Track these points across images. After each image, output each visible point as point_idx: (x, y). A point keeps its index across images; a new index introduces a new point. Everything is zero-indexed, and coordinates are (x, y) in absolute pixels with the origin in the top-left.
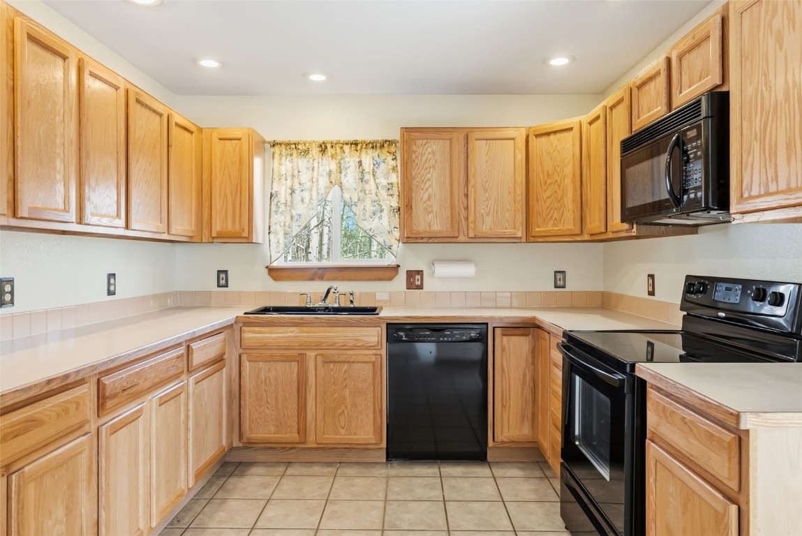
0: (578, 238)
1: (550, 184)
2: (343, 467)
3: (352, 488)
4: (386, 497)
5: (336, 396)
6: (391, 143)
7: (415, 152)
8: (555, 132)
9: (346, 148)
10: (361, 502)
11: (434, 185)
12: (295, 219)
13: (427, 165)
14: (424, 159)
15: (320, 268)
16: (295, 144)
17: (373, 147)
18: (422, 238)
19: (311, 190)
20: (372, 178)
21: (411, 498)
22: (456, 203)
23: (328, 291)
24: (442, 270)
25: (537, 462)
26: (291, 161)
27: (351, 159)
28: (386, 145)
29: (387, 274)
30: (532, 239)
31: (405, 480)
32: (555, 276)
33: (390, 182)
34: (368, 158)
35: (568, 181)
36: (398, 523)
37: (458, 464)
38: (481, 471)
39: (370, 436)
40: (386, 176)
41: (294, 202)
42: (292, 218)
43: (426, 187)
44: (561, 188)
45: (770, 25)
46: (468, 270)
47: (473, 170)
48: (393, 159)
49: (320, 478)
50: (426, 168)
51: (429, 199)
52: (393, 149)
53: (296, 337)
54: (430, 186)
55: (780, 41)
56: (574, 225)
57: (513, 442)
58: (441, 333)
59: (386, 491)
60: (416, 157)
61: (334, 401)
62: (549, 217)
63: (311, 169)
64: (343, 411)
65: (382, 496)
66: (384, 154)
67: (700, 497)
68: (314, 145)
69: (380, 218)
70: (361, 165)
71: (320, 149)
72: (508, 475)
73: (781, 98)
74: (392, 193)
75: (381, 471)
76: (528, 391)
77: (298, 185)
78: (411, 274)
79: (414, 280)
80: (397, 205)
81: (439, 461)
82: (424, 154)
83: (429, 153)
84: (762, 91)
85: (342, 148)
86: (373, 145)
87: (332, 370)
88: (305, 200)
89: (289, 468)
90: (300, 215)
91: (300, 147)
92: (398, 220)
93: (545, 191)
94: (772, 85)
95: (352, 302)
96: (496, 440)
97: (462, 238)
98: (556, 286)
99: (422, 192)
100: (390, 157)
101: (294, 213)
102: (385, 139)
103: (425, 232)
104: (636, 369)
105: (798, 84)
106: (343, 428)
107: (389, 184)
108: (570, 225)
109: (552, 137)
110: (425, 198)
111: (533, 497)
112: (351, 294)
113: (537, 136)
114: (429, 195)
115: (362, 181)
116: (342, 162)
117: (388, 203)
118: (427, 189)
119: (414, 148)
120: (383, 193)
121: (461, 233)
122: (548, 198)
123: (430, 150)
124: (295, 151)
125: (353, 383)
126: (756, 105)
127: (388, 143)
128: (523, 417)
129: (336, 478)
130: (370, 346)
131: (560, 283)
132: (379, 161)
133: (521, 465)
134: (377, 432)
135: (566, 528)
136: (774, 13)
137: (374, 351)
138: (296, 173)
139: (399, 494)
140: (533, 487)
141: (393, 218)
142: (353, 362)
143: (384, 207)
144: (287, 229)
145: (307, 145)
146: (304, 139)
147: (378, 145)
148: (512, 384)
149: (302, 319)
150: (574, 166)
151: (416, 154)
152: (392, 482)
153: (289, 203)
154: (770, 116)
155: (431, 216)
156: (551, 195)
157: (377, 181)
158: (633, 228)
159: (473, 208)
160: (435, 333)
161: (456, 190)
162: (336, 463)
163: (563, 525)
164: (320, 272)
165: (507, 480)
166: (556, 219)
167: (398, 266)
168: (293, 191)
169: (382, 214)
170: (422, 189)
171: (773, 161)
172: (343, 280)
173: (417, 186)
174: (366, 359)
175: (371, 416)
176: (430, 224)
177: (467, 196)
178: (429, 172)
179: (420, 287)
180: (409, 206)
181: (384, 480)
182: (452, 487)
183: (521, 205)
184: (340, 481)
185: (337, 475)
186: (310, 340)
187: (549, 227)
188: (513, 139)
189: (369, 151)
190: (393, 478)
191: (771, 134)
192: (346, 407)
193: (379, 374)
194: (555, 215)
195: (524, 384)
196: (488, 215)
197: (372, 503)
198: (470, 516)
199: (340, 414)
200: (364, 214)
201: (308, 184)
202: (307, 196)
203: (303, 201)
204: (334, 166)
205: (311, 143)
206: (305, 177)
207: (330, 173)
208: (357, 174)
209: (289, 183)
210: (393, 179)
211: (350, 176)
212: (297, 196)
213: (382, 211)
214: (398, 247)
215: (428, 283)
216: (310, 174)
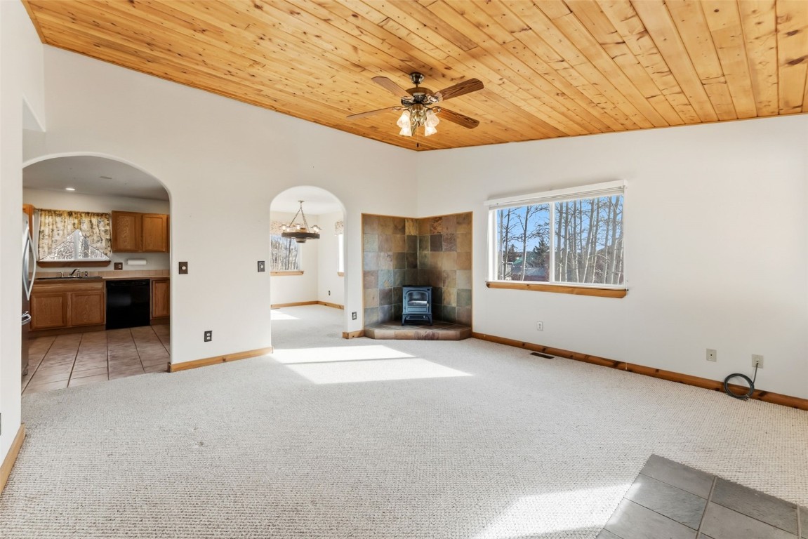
5: (82, 307)
6: (107, 214)
9: (83, 215)
11: (128, 232)
12: (54, 242)
13: (124, 225)
14: (123, 222)
16: (54, 211)
18: (122, 251)
19: (64, 230)
20: (97, 227)
22: (138, 239)
23: (75, 271)
24: (130, 262)
26: (52, 218)
27: (86, 220)
29: (105, 264)
34: (94, 220)
38: (147, 328)
39: (98, 321)
40: (104, 227)
41: (54, 235)
43: (124, 233)
46: (144, 262)
47: (145, 228)
48: (108, 220)
52: (108, 216)
54: (126, 233)
57: (160, 317)
61: (81, 309)
63: (63, 222)
64: (85, 313)
66: (103, 218)
68: (65, 212)
69: (102, 243)
70: (91, 221)
71: (69, 214)
74: (107, 233)
77: (56, 228)
78: (116, 264)
79: (118, 266)
80: (109, 238)
83: (125, 221)
85: (80, 214)
86: (98, 215)
87: (80, 298)
88: (60, 234)
91: (57, 212)
92: (110, 244)
95: (86, 275)
96: (153, 317)
97: (140, 251)
99: (122, 234)
100: (106, 219)
101: (53, 239)
103: (124, 248)
107: (105, 230)
110: (123, 236)
114: (125, 236)
115: (92, 228)
116: (81, 220)
117: (105, 237)
119: (119, 218)
120: (103, 233)
121: (140, 249)
124: (54, 214)
125: (90, 303)
127: (105, 214)
130: (98, 289)
132: (100, 221)
134: (102, 319)
137: (100, 291)
138: (54, 223)
141: (108, 243)
142: (90, 295)
143: (103, 238)
145: (61, 212)
146: (59, 209)
147: (100, 215)
148: (159, 299)
151: (120, 220)
155: (126, 243)
157: (100, 228)
161: (137, 234)
164: (69, 263)
167: (110, 261)
168: (53, 230)
172: (81, 267)
173: (120, 232)
174: (96, 294)
176: (126, 245)
177: (142, 236)
178: (125, 227)
179: (121, 269)
180: (116, 239)
186: (67, 288)
188: (161, 218)
189: (95, 217)
192: (87, 311)
193: (103, 299)
196: (151, 243)
201: (62, 228)
202: (61, 232)
203: (58, 234)
204: (76, 221)
205: (63, 211)
206: (60, 225)
207: (74, 224)
208: (89, 226)
209: (51, 227)
210: (108, 228)
211: (85, 226)
212: (55, 232)
213: (102, 240)
214: (110, 254)
215: (125, 268)
216: (63, 224)
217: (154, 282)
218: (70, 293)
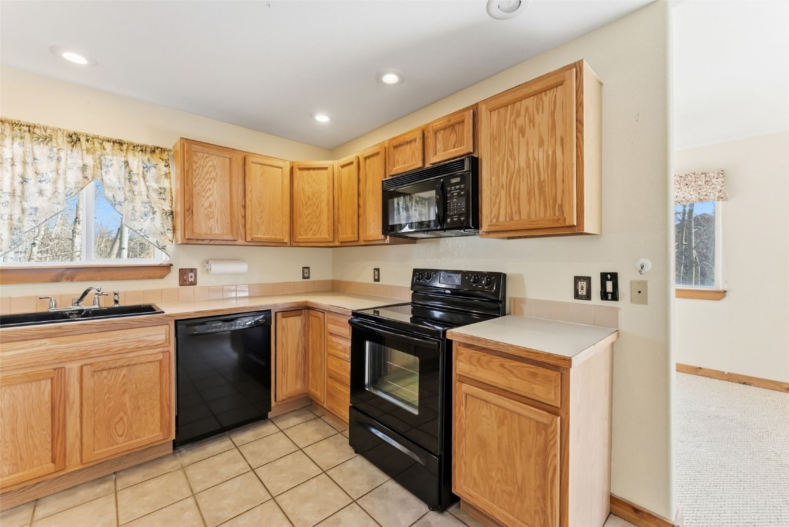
0: (331, 245)
1: (310, 205)
2: (121, 477)
3: (145, 498)
4: (192, 491)
5: (111, 404)
6: (163, 150)
7: (196, 163)
8: (314, 169)
9: (108, 146)
10: (164, 510)
11: (215, 195)
12: (27, 213)
13: (208, 176)
14: (205, 170)
15: (69, 269)
16: (29, 126)
17: (142, 151)
18: (203, 240)
19: (55, 182)
20: (142, 179)
21: (220, 481)
22: (236, 213)
23: (85, 293)
24: (216, 268)
25: (305, 407)
26: (23, 145)
27: (114, 160)
28: (157, 151)
29: (158, 272)
30: (295, 244)
31: (204, 464)
32: (303, 271)
33: (162, 186)
34: (136, 161)
35: (324, 205)
36: (220, 514)
37: (246, 430)
38: (268, 429)
39: (157, 434)
40: (157, 181)
41: (27, 193)
42: (23, 211)
43: (206, 196)
44: (319, 209)
45: (515, 122)
46: (242, 268)
47: (250, 189)
48: (165, 166)
49: (94, 502)
50: (207, 179)
51: (210, 206)
52: (165, 156)
53: (48, 350)
54: (211, 195)
55: (522, 131)
56: (329, 235)
57: (290, 398)
58: (232, 323)
59: (189, 484)
60: (197, 167)
61: (109, 410)
62: (310, 228)
63: (55, 158)
64: (122, 419)
65: (186, 492)
66: (155, 159)
67: (519, 414)
68: (60, 133)
69: (153, 219)
70: (128, 165)
71: (69, 139)
72: (291, 425)
73: (523, 164)
74: (164, 197)
75: (171, 465)
76: (300, 357)
77: (33, 173)
78: (183, 272)
79: (187, 277)
80: (170, 209)
81: (227, 433)
82: (206, 166)
83: (210, 166)
84: (508, 160)
85: (101, 144)
86: (143, 149)
87: (105, 378)
88: (45, 193)
89: (37, 509)
90: (36, 209)
91: (36, 131)
92: (171, 223)
93: (306, 210)
94: (517, 157)
95: (116, 302)
96: (277, 400)
97: (240, 242)
98: (304, 278)
99: (203, 200)
100: (162, 164)
101: (26, 205)
102: (156, 146)
103: (206, 234)
104: (447, 334)
105: (537, 159)
106: (121, 436)
107: (161, 188)
108: (325, 235)
109: (312, 172)
110: (206, 204)
111: (318, 437)
112: (116, 294)
113: (301, 169)
114: (210, 203)
115: (130, 182)
116: (102, 158)
117: (160, 206)
118: (208, 197)
119: (195, 159)
120: (154, 196)
121: (239, 238)
122: (308, 215)
123: (211, 163)
124: (27, 135)
125: (134, 386)
126: (503, 168)
127: (159, 150)
128: (297, 377)
129: (119, 494)
130: (157, 345)
131: (306, 275)
132: (148, 165)
133: (295, 413)
134: (164, 427)
135: (356, 452)
136: (518, 115)
137: (161, 349)
138: (29, 160)
139: (205, 482)
140: (314, 429)
141: (166, 221)
142: (135, 365)
143: (156, 209)
144: (16, 223)
145: (49, 131)
146: (43, 123)
147: (148, 150)
148: (289, 355)
149: (60, 327)
150: (328, 194)
151: (197, 165)
152: (190, 471)
153: (18, 193)
154: (514, 175)
155: (212, 221)
156: (311, 213)
157: (148, 184)
158: (386, 238)
159: (250, 217)
160: (227, 324)
161: (235, 200)
162: (110, 475)
163: (353, 452)
164: (69, 272)
165: (293, 429)
166: (315, 230)
167: (171, 265)
168: (24, 181)
169: (155, 216)
170: (204, 197)
171: (517, 202)
172: (102, 280)
173: (198, 193)
174: (151, 358)
175: (158, 414)
176: (211, 229)
177: (244, 207)
178: (210, 183)
179: (194, 283)
180: (189, 211)
181: (180, 473)
182: (253, 453)
183: (287, 218)
184: (125, 495)
185: (118, 489)
186: (71, 350)
187: (309, 236)
188: (281, 168)
189: (137, 154)
190: (190, 467)
191: (515, 186)
192: (125, 413)
193: (168, 370)
194: (314, 228)
195: (298, 352)
196: (262, 224)
197: (178, 505)
198: (283, 475)
199: (118, 422)
200: (133, 214)
201: (51, 176)
202: (48, 188)
203: (41, 193)
204: (89, 160)
205: (55, 130)
206: (45, 166)
207: (84, 168)
208: (123, 173)
209: (19, 169)
210: (166, 183)
211: (113, 176)
212: (32, 187)
213: (154, 213)
214: (171, 247)
215: (202, 279)
216: (53, 164)
217: (279, 315)
218: (75, 366)
